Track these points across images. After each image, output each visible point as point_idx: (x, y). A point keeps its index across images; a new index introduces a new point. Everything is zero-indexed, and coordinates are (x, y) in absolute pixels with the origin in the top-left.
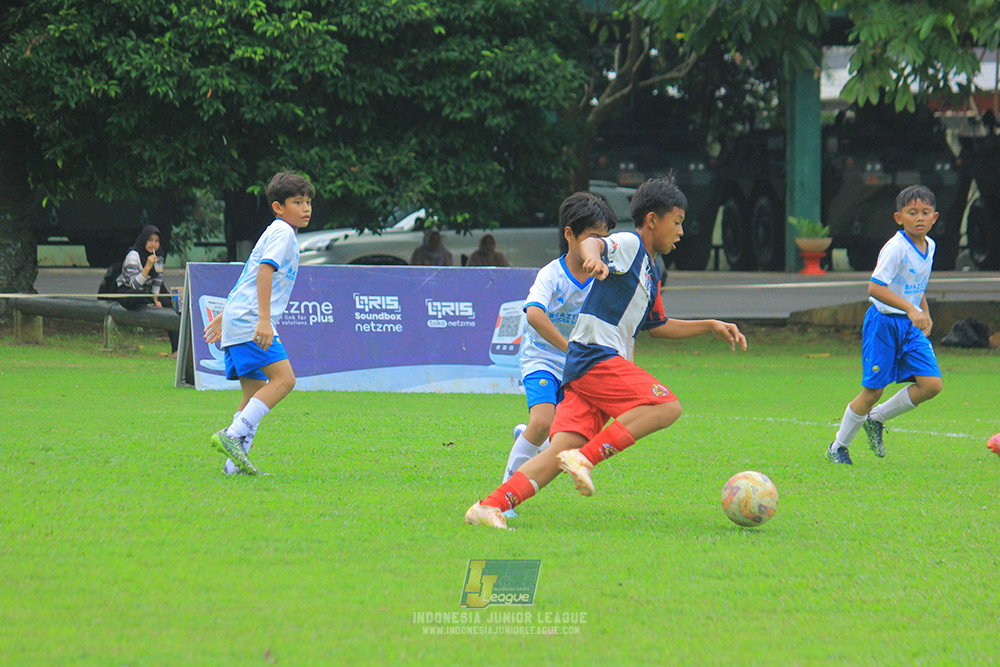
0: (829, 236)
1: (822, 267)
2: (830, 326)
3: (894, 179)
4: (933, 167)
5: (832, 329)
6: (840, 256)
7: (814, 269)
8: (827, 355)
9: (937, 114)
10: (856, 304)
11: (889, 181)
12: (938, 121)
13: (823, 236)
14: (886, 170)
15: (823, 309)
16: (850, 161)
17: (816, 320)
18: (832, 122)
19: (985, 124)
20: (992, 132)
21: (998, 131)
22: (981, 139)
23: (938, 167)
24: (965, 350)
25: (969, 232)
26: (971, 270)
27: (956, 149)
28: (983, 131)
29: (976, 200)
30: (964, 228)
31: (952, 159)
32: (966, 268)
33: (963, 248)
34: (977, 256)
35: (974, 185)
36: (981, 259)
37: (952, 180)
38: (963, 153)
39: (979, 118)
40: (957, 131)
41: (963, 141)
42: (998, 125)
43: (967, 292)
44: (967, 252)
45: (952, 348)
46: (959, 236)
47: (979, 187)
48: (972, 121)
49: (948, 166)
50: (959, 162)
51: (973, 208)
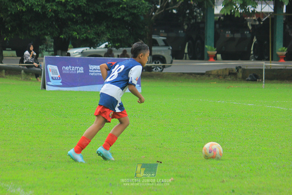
0: (216, 51)
1: (214, 59)
2: (216, 75)
3: (234, 36)
4: (244, 33)
5: (217, 76)
6: (219, 56)
7: (212, 60)
8: (215, 83)
9: (245, 18)
10: (223, 69)
11: (232, 36)
12: (245, 20)
13: (215, 51)
14: (231, 33)
15: (214, 70)
16: (222, 31)
17: (213, 73)
18: (217, 20)
19: (258, 21)
20: (260, 23)
21: (262, 23)
22: (257, 25)
23: (246, 32)
24: (252, 82)
25: (253, 50)
26: (254, 60)
27: (250, 28)
28: (257, 23)
29: (255, 42)
30: (252, 49)
31: (249, 30)
32: (252, 60)
33: (252, 54)
34: (255, 57)
35: (255, 37)
36: (257, 57)
37: (249, 36)
38: (252, 29)
39: (256, 19)
40: (250, 23)
41: (252, 25)
42: (262, 21)
43: (253, 66)
44: (253, 55)
45: (249, 81)
46: (251, 51)
47: (257, 38)
48: (255, 20)
49: (248, 32)
50: (251, 31)
51: (255, 44)
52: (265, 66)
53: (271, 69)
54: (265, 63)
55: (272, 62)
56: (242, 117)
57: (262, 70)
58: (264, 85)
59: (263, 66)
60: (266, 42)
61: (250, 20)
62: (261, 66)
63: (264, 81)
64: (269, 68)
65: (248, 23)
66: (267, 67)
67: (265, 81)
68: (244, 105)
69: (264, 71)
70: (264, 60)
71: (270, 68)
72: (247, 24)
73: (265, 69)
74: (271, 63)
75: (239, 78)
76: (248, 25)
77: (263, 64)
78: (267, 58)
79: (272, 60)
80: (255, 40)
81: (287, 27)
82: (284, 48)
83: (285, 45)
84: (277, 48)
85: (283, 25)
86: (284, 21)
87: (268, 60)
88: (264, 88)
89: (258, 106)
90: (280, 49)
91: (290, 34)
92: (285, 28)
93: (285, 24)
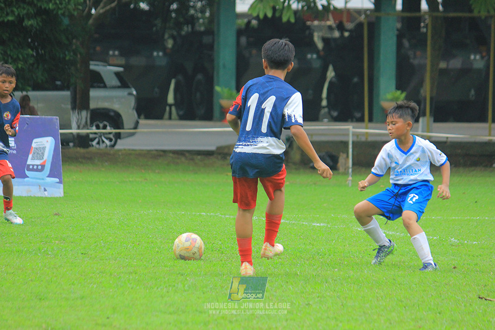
4: (306, 56)
9: (309, 23)
12: (309, 27)
16: (254, 52)
18: (243, 27)
19: (338, 30)
20: (342, 35)
21: (346, 34)
22: (335, 40)
25: (328, 98)
26: (329, 121)
27: (320, 45)
28: (337, 34)
29: (332, 78)
30: (324, 94)
31: (317, 51)
32: (326, 120)
33: (324, 107)
34: (332, 112)
35: (331, 68)
36: (335, 114)
37: (317, 64)
38: (324, 48)
39: (334, 26)
40: (321, 34)
41: (325, 40)
42: (347, 31)
43: (326, 135)
44: (326, 110)
46: (321, 100)
47: (335, 70)
48: (330, 28)
49: (315, 56)
50: (322, 53)
51: (331, 83)
52: (354, 134)
53: (368, 142)
54: (354, 128)
55: (371, 125)
56: (298, 254)
57: (345, 144)
58: (350, 178)
59: (348, 135)
60: (356, 80)
61: (319, 29)
62: (343, 135)
63: (350, 170)
64: (363, 139)
65: (316, 34)
66: (357, 136)
67: (353, 171)
68: (303, 225)
69: (350, 146)
70: (352, 121)
71: (367, 138)
72: (311, 36)
73: (353, 142)
74: (367, 128)
75: (295, 164)
76: (316, 39)
77: (348, 130)
78: (358, 115)
79: (371, 120)
80: (331, 74)
81: (406, 43)
82: (399, 92)
83: (400, 87)
84: (382, 92)
85: (395, 39)
86: (398, 30)
87: (361, 120)
88: (350, 185)
89: (336, 227)
90: (389, 96)
91: (411, 60)
92: (399, 45)
93: (400, 37)
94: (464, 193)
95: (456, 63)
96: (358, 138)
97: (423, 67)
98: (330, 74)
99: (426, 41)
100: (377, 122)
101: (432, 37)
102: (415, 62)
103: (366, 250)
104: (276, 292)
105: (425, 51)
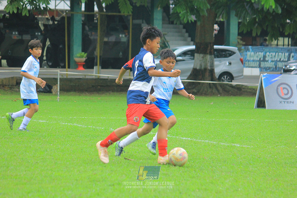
3: (22, 38)
4: (35, 34)
5: (1, 86)
6: (4, 62)
9: (36, 16)
10: (9, 78)
11: (20, 38)
12: (36, 19)
14: (19, 34)
16: (7, 31)
18: (2, 18)
19: (52, 20)
20: (54, 23)
21: (56, 23)
22: (50, 25)
23: (37, 34)
24: (45, 94)
25: (46, 56)
26: (47, 68)
27: (42, 28)
28: (51, 22)
29: (48, 45)
30: (45, 54)
31: (41, 31)
32: (45, 67)
33: (45, 60)
34: (49, 63)
35: (48, 40)
36: (50, 64)
37: (41, 38)
38: (44, 29)
39: (49, 18)
40: (42, 22)
41: (45, 25)
42: (56, 21)
43: (46, 75)
44: (46, 62)
45: (41, 93)
46: (43, 57)
47: (50, 41)
48: (47, 19)
49: (39, 34)
50: (43, 32)
51: (48, 48)
52: (61, 75)
53: (68, 79)
54: (60, 71)
55: (69, 70)
56: (32, 137)
57: (56, 79)
58: (59, 97)
59: (57, 75)
60: (61, 46)
61: (42, 19)
62: (55, 75)
63: (59, 93)
64: (65, 77)
65: (40, 22)
66: (62, 75)
68: (34, 121)
69: (59, 81)
70: (59, 68)
71: (67, 77)
72: (38, 24)
73: (60, 78)
74: (67, 71)
76: (40, 25)
77: (57, 72)
78: (62, 65)
79: (69, 67)
81: (87, 28)
82: (83, 53)
83: (84, 50)
84: (74, 53)
85: (81, 26)
86: (82, 21)
87: (64, 67)
88: (58, 101)
89: (51, 122)
90: (78, 55)
91: (90, 37)
92: (83, 29)
93: (84, 25)
94: (117, 105)
95: (112, 39)
96: (62, 76)
97: (96, 40)
98: (48, 43)
99: (97, 27)
100: (72, 68)
101: (101, 25)
102: (92, 38)
103: (67, 134)
104: (20, 156)
105: (97, 32)
